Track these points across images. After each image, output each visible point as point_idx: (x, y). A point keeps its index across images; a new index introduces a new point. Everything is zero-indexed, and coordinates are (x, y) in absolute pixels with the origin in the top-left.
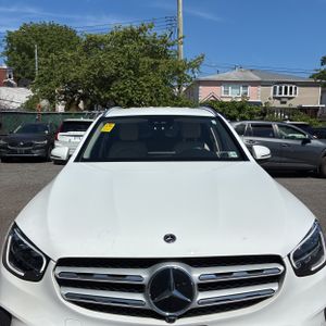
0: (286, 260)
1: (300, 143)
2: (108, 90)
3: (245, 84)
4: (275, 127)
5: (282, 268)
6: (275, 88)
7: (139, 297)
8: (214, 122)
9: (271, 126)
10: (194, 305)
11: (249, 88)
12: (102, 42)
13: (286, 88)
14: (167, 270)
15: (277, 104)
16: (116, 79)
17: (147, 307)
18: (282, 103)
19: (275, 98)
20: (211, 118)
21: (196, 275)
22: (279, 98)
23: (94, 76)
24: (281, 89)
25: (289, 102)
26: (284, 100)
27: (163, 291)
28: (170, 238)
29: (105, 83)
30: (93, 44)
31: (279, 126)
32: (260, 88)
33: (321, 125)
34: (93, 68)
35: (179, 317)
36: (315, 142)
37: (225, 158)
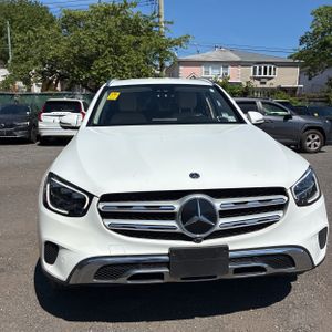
0: (289, 192)
1: (282, 119)
2: (89, 69)
3: (226, 64)
4: (259, 104)
5: (286, 198)
6: (255, 68)
7: (172, 223)
8: (212, 90)
9: (254, 103)
10: (217, 228)
11: (230, 68)
12: (82, 18)
13: (265, 68)
14: (195, 200)
15: (257, 84)
16: (96, 59)
17: (179, 230)
18: (262, 83)
19: (255, 78)
20: (209, 87)
21: (218, 204)
22: (259, 79)
23: (74, 55)
24: (260, 70)
25: (268, 82)
26: (263, 80)
27: (192, 216)
28: (194, 176)
29: (86, 62)
30: (71, 21)
31: (263, 103)
32: (240, 69)
33: (300, 104)
34: (72, 46)
35: (205, 239)
36: (296, 118)
37: (225, 121)
